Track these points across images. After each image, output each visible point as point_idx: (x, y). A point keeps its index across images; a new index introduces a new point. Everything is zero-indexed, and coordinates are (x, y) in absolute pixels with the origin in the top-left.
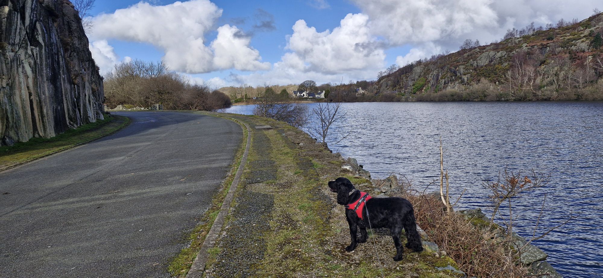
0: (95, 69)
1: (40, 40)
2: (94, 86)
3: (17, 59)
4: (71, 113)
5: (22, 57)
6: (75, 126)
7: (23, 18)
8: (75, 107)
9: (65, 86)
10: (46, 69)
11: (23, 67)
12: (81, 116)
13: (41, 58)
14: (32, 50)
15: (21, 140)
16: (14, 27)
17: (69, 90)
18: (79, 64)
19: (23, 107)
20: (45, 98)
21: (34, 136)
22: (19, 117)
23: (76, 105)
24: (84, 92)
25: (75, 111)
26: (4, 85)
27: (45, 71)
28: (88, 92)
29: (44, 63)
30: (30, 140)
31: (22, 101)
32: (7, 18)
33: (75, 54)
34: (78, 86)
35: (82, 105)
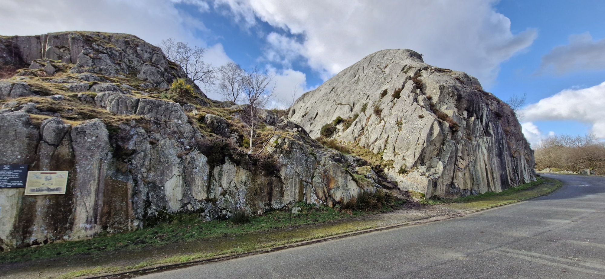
0: (526, 145)
1: (491, 132)
2: (527, 156)
3: (478, 145)
4: (512, 176)
5: (481, 143)
6: (515, 185)
7: (482, 122)
8: (515, 173)
9: (507, 159)
10: (495, 150)
11: (482, 149)
12: (519, 179)
13: (492, 143)
14: (487, 139)
15: (481, 193)
16: (477, 127)
17: (510, 162)
18: (516, 143)
19: (482, 173)
20: (495, 167)
21: (488, 191)
22: (479, 178)
23: (515, 171)
24: (520, 162)
25: (515, 175)
26: (472, 160)
27: (494, 151)
28: (523, 161)
29: (494, 145)
30: (486, 193)
31: (481, 169)
32: (473, 123)
33: (513, 137)
34: (516, 158)
35: (519, 171)
